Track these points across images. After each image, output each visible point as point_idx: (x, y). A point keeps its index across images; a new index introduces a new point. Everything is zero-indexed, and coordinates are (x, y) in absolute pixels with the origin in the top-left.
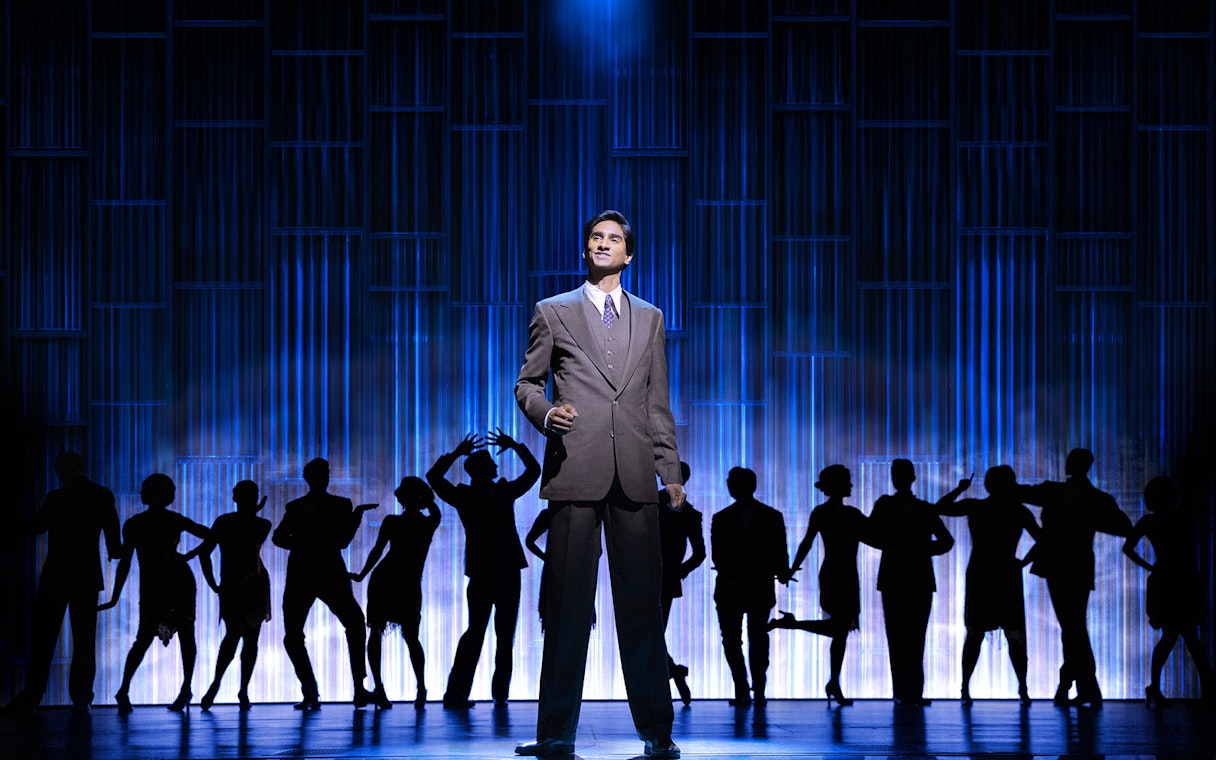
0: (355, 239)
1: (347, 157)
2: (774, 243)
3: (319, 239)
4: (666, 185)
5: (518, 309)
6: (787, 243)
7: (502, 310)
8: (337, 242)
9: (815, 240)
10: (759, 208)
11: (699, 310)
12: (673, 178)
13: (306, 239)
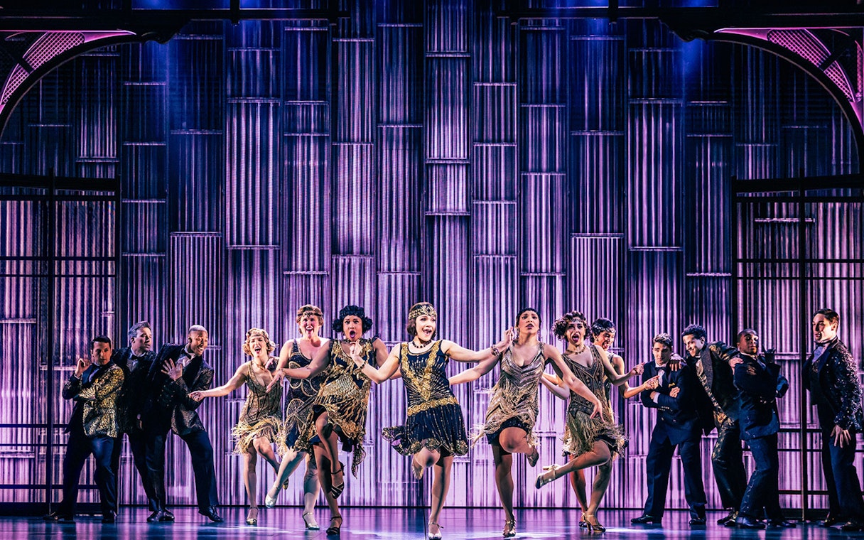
0: (275, 106)
1: (271, 57)
2: (521, 108)
3: (255, 105)
4: (458, 74)
5: (371, 146)
6: (528, 108)
7: (361, 146)
8: (265, 108)
9: (545, 106)
10: (512, 88)
11: (477, 147)
12: (461, 69)
13: (247, 105)
